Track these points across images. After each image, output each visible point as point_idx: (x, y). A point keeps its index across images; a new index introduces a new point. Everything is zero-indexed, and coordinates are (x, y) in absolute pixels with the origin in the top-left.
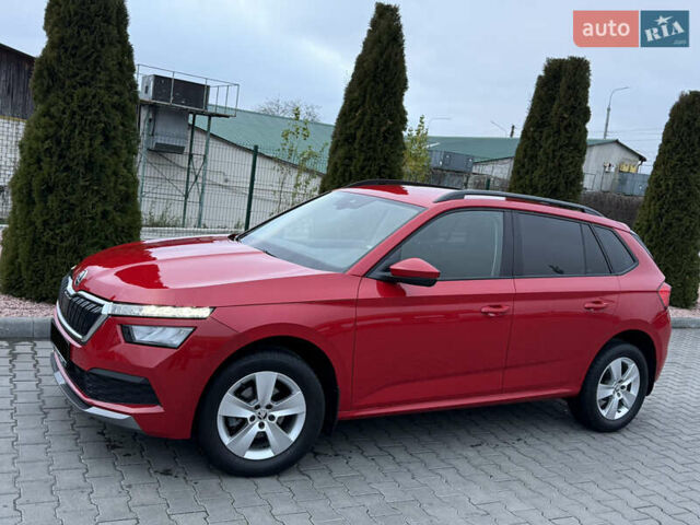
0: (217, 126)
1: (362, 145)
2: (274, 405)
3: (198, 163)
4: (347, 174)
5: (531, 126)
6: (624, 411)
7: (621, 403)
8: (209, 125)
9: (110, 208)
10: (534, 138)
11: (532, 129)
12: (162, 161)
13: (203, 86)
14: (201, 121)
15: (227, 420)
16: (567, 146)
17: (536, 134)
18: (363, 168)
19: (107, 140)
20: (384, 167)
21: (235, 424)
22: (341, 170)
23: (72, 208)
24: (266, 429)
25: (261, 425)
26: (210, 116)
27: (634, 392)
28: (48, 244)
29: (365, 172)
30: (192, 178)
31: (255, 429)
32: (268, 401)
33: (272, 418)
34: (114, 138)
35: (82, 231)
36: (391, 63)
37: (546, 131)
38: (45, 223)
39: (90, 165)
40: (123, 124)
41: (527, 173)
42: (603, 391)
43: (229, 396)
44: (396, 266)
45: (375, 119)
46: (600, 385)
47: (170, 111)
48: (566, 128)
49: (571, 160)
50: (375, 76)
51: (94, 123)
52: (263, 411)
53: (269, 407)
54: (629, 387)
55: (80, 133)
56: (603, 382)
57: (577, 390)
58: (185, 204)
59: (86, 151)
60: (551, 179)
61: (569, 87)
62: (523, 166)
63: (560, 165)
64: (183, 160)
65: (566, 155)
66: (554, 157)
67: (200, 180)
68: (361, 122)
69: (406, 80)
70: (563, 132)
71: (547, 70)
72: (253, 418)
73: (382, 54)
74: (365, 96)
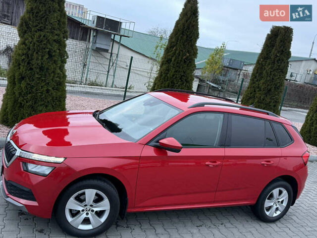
0: (124, 41)
1: (174, 65)
2: (94, 205)
3: (114, 57)
4: (166, 78)
5: (263, 58)
6: (278, 213)
7: (277, 209)
8: (120, 41)
9: (50, 88)
10: (262, 64)
11: (262, 60)
12: (99, 55)
13: (119, 22)
14: (117, 38)
15: (71, 211)
16: (277, 69)
17: (263, 62)
19: (50, 56)
20: (184, 76)
21: (75, 212)
22: (164, 75)
23: (32, 87)
24: (90, 216)
25: (87, 214)
26: (121, 36)
27: (285, 204)
28: (21, 104)
29: (174, 77)
30: (111, 64)
31: (84, 216)
32: (91, 203)
33: (93, 211)
34: (54, 56)
35: (36, 99)
36: (191, 26)
37: (268, 61)
39: (41, 69)
40: (59, 49)
41: (257, 81)
42: (267, 203)
43: (72, 199)
44: (162, 141)
45: (181, 52)
46: (267, 200)
47: (103, 33)
48: (277, 61)
49: (279, 76)
50: (183, 32)
51: (44, 49)
52: (88, 207)
53: (91, 206)
54: (282, 202)
55: (37, 53)
58: (108, 76)
59: (39, 62)
60: (268, 85)
61: (281, 41)
62: (256, 77)
63: (273, 79)
64: (108, 56)
65: (276, 74)
66: (271, 74)
67: (114, 65)
69: (199, 34)
71: (272, 31)
72: (83, 210)
73: (187, 21)
74: (178, 41)
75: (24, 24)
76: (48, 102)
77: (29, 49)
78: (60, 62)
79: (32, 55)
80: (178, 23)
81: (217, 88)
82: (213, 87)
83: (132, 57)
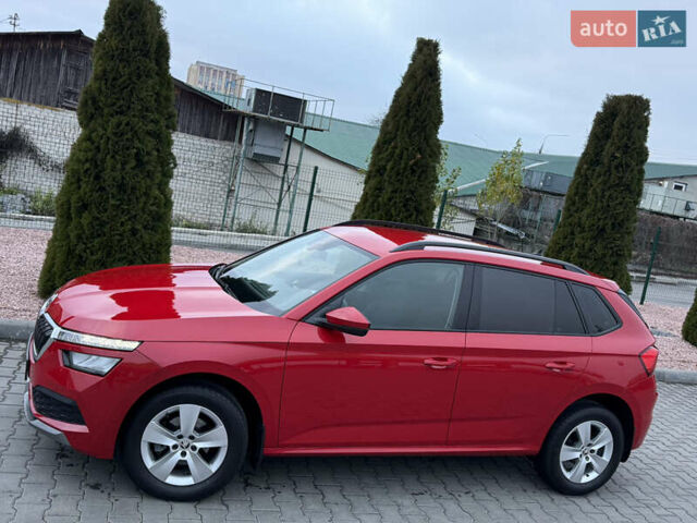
0: (312, 139)
1: (390, 177)
2: (197, 436)
3: (291, 173)
4: (376, 204)
5: (586, 163)
6: (593, 475)
7: (589, 467)
8: (304, 139)
9: (139, 227)
10: (586, 176)
11: (585, 166)
12: (260, 169)
13: (299, 100)
14: (298, 134)
15: (152, 446)
16: (617, 185)
17: (590, 172)
19: (140, 163)
20: (410, 199)
21: (158, 450)
22: (371, 200)
23: (102, 225)
24: (188, 458)
25: (184, 454)
26: (306, 129)
27: (607, 457)
28: (81, 257)
29: (391, 203)
30: (285, 188)
31: (177, 457)
32: (191, 432)
33: (194, 448)
34: (147, 163)
35: (111, 247)
37: (598, 169)
38: (79, 237)
39: (121, 187)
40: (158, 151)
41: (576, 211)
42: (566, 453)
43: (154, 423)
44: (332, 314)
45: (405, 152)
46: (564, 446)
47: (268, 123)
48: (617, 168)
49: (620, 200)
51: (128, 149)
52: (186, 441)
53: (192, 438)
54: (601, 452)
55: (113, 157)
56: (567, 444)
57: (536, 449)
58: (278, 214)
59: (118, 174)
60: (599, 219)
61: (623, 126)
62: (574, 203)
63: (608, 206)
64: (279, 170)
65: (615, 194)
66: (603, 196)
67: (292, 189)
68: (392, 154)
69: (442, 114)
70: (614, 171)
71: (605, 106)
72: (175, 447)
73: (415, 90)
74: (397, 130)
75: (90, 102)
76: (134, 253)
77: (98, 148)
78: (159, 175)
79: (103, 161)
80: (398, 94)
81: (517, 236)
82: (507, 233)
83: (316, 168)
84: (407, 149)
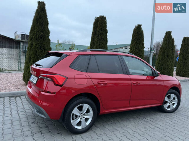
1: (34, 40)
4: (31, 49)
16: (101, 39)
18: (35, 47)
20: (42, 46)
29: (36, 48)
36: (41, 16)
45: (38, 32)
47: (26, 42)
48: (100, 34)
49: (102, 43)
50: (37, 21)
61: (100, 24)
63: (100, 44)
65: (101, 41)
66: (98, 42)
68: (34, 33)
69: (48, 22)
70: (99, 36)
71: (95, 20)
73: (38, 14)
74: (34, 26)
84: (38, 31)
